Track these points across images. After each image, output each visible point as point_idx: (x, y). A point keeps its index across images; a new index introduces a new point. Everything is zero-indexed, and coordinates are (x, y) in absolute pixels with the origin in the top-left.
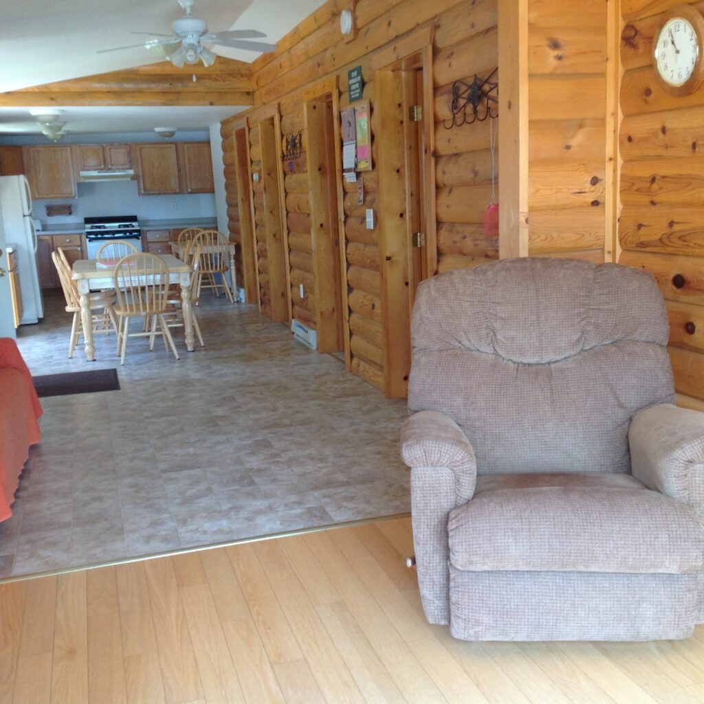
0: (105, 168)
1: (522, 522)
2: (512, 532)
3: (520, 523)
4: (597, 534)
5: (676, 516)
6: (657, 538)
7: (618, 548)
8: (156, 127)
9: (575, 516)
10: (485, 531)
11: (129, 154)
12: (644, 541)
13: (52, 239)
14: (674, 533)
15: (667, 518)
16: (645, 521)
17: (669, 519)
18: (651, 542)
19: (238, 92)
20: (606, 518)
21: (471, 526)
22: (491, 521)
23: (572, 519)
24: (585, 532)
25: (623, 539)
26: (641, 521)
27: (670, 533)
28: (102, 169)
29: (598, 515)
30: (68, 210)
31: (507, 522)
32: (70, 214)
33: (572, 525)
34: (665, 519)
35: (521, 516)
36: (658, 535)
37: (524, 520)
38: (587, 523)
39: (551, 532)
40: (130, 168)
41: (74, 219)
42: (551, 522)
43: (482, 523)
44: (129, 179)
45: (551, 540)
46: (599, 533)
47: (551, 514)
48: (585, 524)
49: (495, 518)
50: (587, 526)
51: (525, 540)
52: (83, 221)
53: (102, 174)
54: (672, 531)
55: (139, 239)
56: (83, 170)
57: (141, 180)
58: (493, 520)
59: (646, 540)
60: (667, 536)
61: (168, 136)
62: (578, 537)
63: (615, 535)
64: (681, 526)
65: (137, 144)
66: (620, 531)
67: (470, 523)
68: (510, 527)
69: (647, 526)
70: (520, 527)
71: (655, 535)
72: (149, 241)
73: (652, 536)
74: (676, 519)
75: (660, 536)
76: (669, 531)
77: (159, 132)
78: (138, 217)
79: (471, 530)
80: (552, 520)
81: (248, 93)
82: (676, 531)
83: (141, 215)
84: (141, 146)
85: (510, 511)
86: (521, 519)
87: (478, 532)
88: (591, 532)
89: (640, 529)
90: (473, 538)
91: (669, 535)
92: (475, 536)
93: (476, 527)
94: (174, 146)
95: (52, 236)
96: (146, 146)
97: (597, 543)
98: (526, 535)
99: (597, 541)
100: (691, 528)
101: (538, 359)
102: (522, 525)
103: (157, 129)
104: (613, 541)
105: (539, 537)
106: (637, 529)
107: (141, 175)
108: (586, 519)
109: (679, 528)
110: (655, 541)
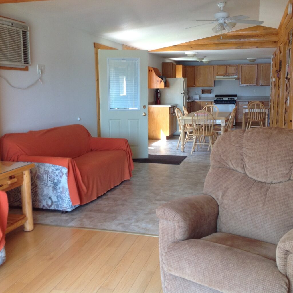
0: (226, 75)
1: (195, 258)
2: (189, 261)
3: (194, 258)
4: (228, 275)
5: (271, 279)
6: (257, 287)
7: (236, 285)
8: (247, 58)
9: (221, 263)
10: (177, 257)
11: (237, 69)
12: (250, 287)
13: (201, 103)
14: (267, 287)
15: (266, 278)
16: (254, 276)
17: (267, 279)
18: (253, 288)
19: (271, 42)
20: (235, 268)
21: (172, 253)
22: (182, 253)
23: (218, 264)
24: (222, 272)
25: (240, 282)
26: (252, 275)
27: (265, 286)
28: (225, 75)
29: (232, 266)
30: (210, 91)
31: (188, 256)
32: (211, 93)
33: (217, 267)
34: (265, 278)
35: (196, 255)
36: (258, 285)
37: (196, 257)
38: (225, 268)
39: (206, 267)
40: (236, 75)
41: (212, 95)
42: (208, 262)
43: (177, 253)
44: (235, 79)
45: (205, 271)
46: (229, 275)
47: (210, 258)
48: (224, 268)
49: (184, 252)
50: (224, 269)
51: (193, 267)
52: (215, 96)
53: (224, 77)
54: (266, 286)
55: (235, 104)
56: (217, 75)
57: (240, 80)
58: (183, 253)
59: (251, 286)
60: (262, 288)
61: (253, 61)
62: (218, 274)
63: (236, 279)
64: (272, 285)
65: (240, 64)
66: (240, 277)
67: (172, 251)
68: (189, 259)
69: (254, 279)
70: (193, 260)
71: (256, 285)
72: (239, 105)
73: (255, 285)
74: (271, 280)
75: (259, 286)
76: (264, 285)
77: (249, 60)
78: (237, 95)
79: (171, 254)
80: (209, 261)
81: (275, 42)
82: (268, 287)
83: (239, 94)
84: (242, 66)
85: (193, 251)
86: (195, 256)
87: (174, 257)
88: (225, 273)
89: (250, 279)
90: (171, 259)
91: (263, 288)
92: (172, 258)
93: (174, 254)
94: (256, 66)
95: (201, 102)
96: (245, 66)
97: (226, 280)
98: (194, 265)
99: (227, 279)
100: (276, 287)
101: (265, 180)
102: (194, 259)
103: (248, 58)
104: (235, 281)
105: (200, 267)
106: (249, 279)
107: (240, 78)
108: (225, 266)
109: (270, 285)
110: (255, 288)
